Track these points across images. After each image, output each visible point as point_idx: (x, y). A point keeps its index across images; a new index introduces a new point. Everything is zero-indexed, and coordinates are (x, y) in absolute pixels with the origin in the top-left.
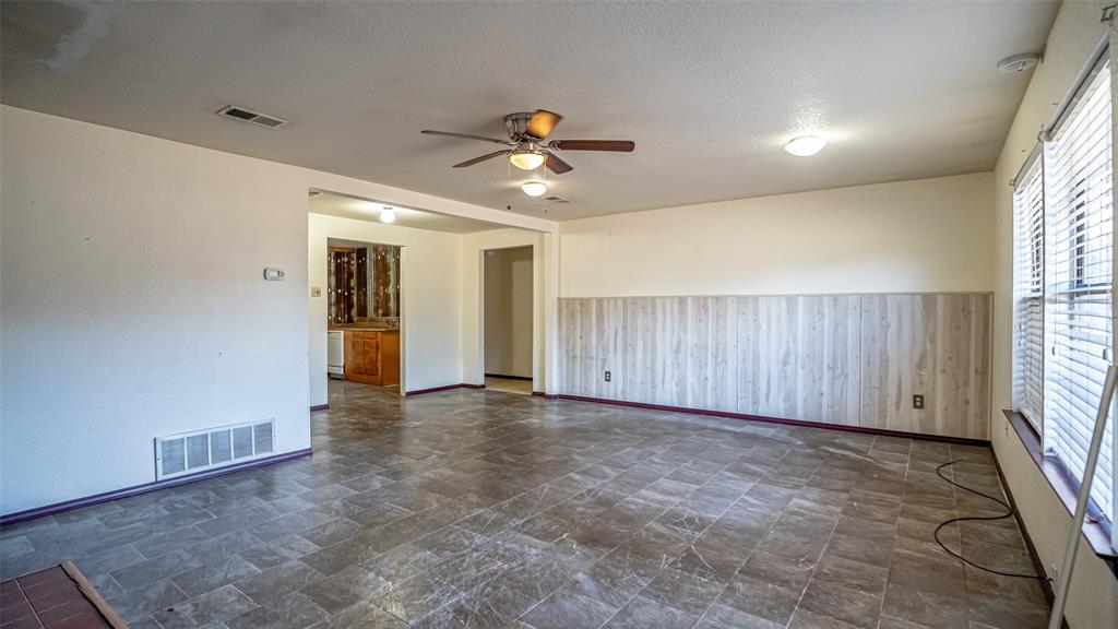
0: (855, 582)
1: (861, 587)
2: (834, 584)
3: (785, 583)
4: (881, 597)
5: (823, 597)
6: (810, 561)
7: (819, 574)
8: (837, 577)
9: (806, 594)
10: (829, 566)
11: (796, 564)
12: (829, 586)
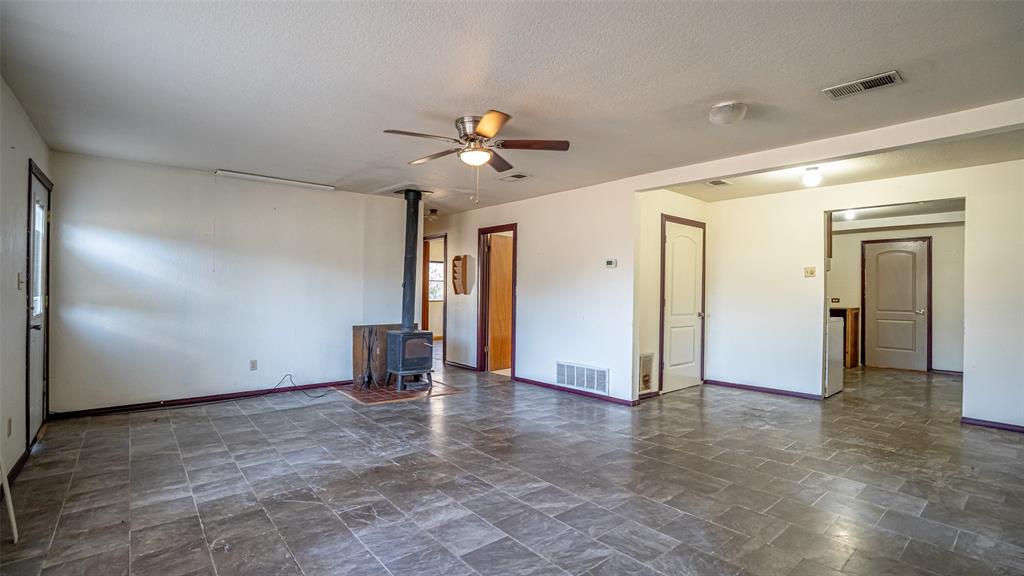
0: (163, 556)
1: (154, 555)
2: (181, 544)
3: (223, 523)
4: (132, 558)
5: (184, 530)
6: (218, 550)
7: (200, 544)
8: (183, 551)
9: (199, 525)
10: (196, 556)
11: (228, 541)
12: (185, 541)
